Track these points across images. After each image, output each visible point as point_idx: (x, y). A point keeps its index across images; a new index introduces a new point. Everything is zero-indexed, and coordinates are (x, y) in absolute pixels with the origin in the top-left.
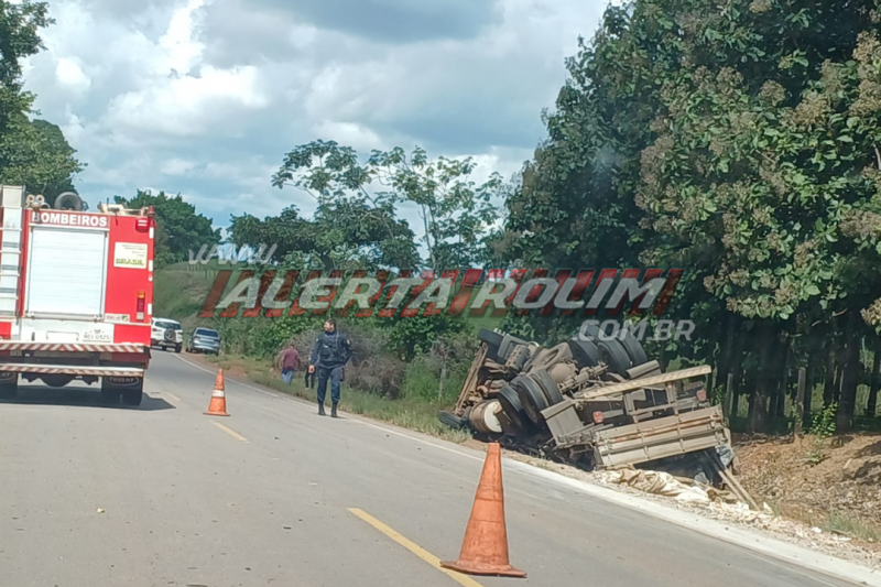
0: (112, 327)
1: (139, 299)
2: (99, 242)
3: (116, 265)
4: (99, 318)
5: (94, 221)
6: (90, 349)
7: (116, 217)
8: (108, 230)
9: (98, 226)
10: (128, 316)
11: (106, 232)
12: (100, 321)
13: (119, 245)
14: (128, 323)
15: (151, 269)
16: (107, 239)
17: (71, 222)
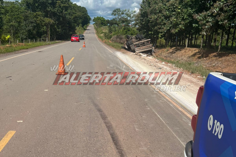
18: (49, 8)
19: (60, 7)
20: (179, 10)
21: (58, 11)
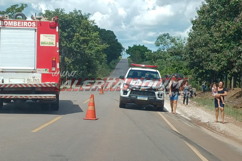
0: (41, 75)
1: (53, 61)
2: (32, 34)
3: (41, 45)
4: (34, 71)
5: (30, 24)
6: (30, 86)
7: (40, 21)
8: (37, 28)
9: (32, 27)
10: (48, 70)
11: (35, 29)
12: (34, 72)
13: (42, 36)
14: (48, 73)
15: (58, 46)
16: (36, 33)
17: (18, 25)
18: (64, 43)
19: (79, 41)
20: (220, 44)
21: (75, 46)
